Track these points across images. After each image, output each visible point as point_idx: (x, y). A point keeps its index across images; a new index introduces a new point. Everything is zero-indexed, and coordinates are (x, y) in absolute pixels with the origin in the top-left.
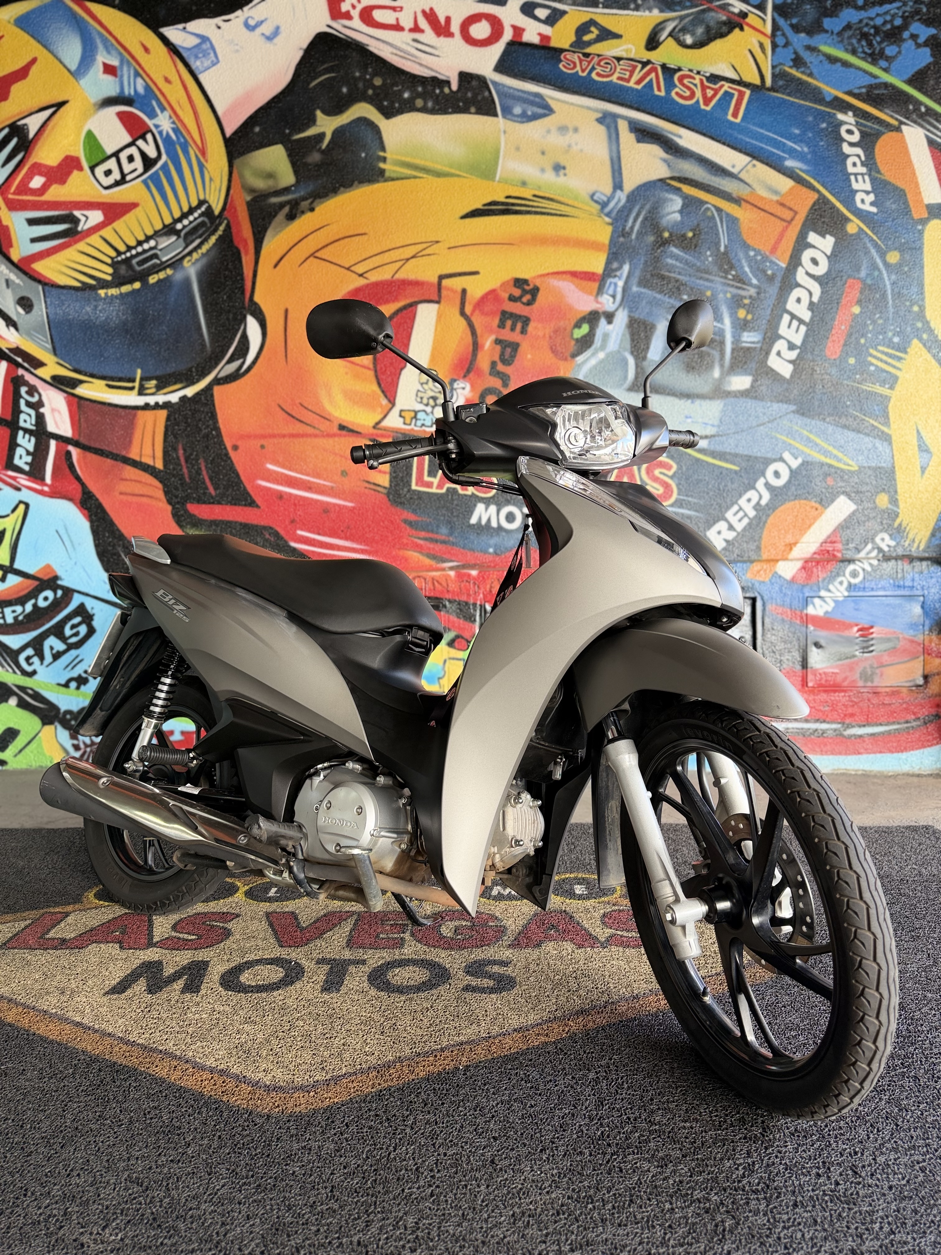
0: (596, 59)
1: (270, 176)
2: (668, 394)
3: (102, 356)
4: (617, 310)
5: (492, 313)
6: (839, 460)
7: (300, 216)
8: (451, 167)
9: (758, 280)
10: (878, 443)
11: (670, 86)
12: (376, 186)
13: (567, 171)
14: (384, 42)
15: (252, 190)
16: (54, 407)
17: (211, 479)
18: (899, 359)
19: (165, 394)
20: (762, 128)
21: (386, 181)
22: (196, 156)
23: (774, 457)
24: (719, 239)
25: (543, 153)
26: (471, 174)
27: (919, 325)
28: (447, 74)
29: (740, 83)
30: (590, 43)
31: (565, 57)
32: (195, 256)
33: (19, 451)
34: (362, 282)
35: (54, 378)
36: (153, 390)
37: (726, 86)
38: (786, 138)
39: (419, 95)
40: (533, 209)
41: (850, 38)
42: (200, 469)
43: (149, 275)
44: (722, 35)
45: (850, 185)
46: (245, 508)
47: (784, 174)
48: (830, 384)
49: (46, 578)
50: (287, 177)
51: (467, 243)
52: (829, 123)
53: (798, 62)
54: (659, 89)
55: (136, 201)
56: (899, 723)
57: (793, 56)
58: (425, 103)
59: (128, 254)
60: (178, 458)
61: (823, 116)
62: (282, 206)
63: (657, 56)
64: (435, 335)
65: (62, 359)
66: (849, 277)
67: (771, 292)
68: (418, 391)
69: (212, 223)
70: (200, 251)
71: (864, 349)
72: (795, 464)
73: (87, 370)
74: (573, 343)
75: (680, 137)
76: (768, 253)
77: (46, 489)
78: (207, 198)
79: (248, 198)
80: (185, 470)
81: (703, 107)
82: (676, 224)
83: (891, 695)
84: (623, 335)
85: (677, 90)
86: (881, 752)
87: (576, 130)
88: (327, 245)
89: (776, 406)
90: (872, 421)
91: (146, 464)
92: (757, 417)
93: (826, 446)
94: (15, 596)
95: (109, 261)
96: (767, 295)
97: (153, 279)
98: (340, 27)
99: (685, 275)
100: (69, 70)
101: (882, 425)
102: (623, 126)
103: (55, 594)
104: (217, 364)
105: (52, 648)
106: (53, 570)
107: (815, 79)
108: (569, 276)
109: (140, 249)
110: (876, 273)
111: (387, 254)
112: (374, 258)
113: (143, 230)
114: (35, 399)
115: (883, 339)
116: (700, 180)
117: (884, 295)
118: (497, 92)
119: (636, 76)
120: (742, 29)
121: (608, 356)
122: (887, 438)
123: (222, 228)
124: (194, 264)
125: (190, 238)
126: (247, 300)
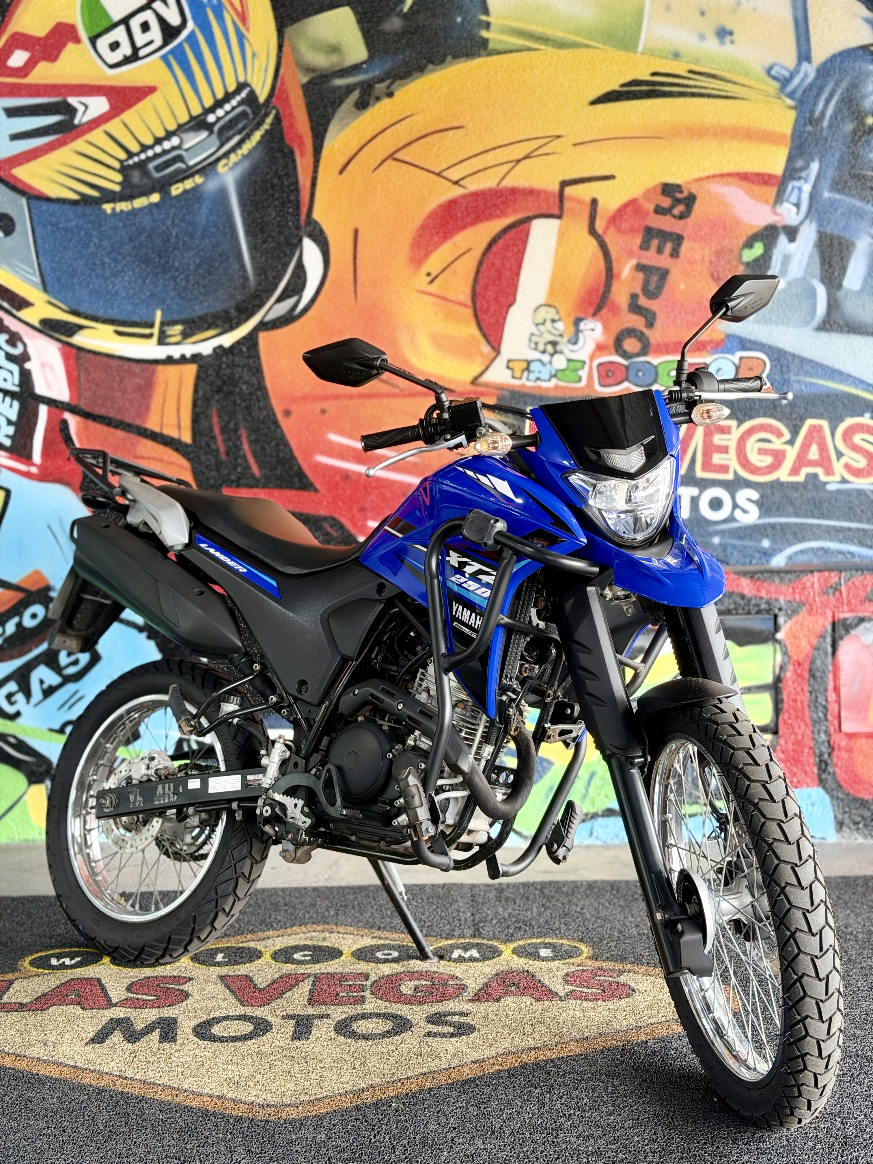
1: (334, 49)
3: (108, 292)
4: (802, 223)
5: (632, 230)
7: (374, 104)
8: (578, 33)
12: (477, 62)
13: (735, 37)
15: (309, 69)
16: (44, 361)
17: (255, 455)
19: (194, 343)
21: (489, 54)
22: (234, 23)
25: (703, 14)
26: (605, 44)
32: (233, 158)
34: (457, 192)
35: (45, 322)
36: (178, 338)
40: (689, 90)
42: (240, 441)
43: (171, 185)
46: (299, 493)
49: (34, 588)
50: (357, 51)
51: (598, 137)
55: (152, 84)
59: (143, 156)
60: (211, 428)
62: (349, 89)
64: (556, 260)
65: (55, 296)
68: (532, 334)
69: (255, 113)
70: (240, 152)
73: (89, 312)
77: (34, 470)
78: (249, 81)
79: (305, 80)
80: (221, 444)
84: (811, 257)
88: (410, 144)
91: (168, 437)
95: (117, 165)
97: (176, 190)
103: (47, 609)
104: (263, 303)
105: (42, 682)
106: (43, 578)
108: (736, 179)
109: (158, 149)
111: (491, 154)
112: (474, 160)
113: (162, 123)
114: (17, 351)
121: (789, 284)
123: (269, 120)
124: (231, 169)
125: (227, 134)
126: (303, 217)
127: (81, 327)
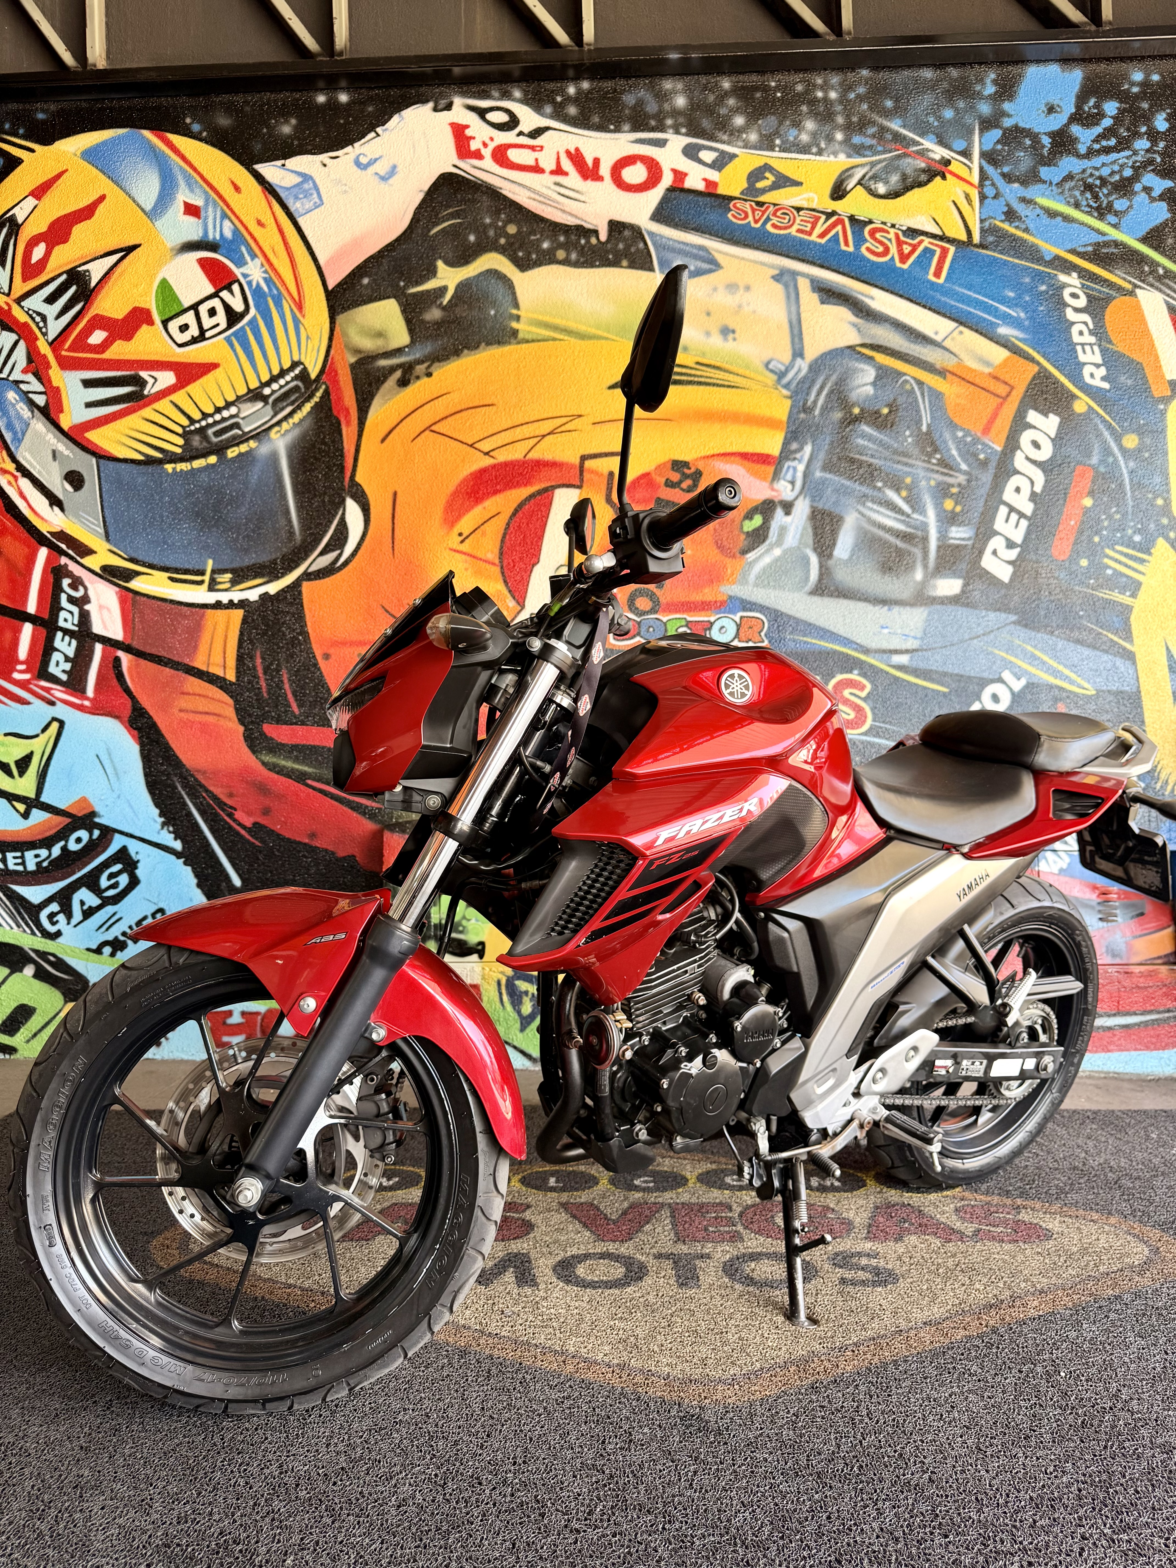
0: (772, 209)
1: (380, 334)
2: (860, 599)
3: (165, 543)
4: (796, 498)
5: (645, 500)
6: (1072, 682)
8: (598, 327)
9: (969, 465)
10: (1119, 662)
11: (859, 240)
12: (506, 349)
13: (737, 335)
14: (520, 185)
15: (357, 351)
16: (102, 602)
17: (295, 694)
18: (1142, 561)
19: (242, 590)
20: (969, 290)
21: (519, 343)
22: (292, 310)
23: (991, 677)
24: (921, 417)
25: (708, 314)
27: (1165, 521)
28: (595, 222)
29: (942, 238)
30: (764, 191)
31: (734, 206)
32: (285, 426)
33: (56, 657)
34: (487, 462)
35: (105, 568)
36: (227, 585)
37: (927, 242)
38: (999, 302)
39: (560, 246)
40: (696, 379)
41: (1070, 190)
42: (282, 681)
43: (228, 448)
44: (921, 185)
45: (1077, 357)
47: (997, 343)
48: (1058, 590)
50: (400, 336)
51: (615, 417)
52: (1050, 286)
53: (1011, 215)
54: (847, 244)
55: (215, 361)
56: (1159, 1013)
57: (1006, 209)
58: (568, 254)
59: (204, 423)
60: (254, 668)
61: (1040, 277)
62: (392, 369)
63: (844, 207)
65: (115, 546)
66: (1079, 463)
67: (984, 479)
69: (307, 388)
70: (291, 421)
71: (1099, 548)
72: (1018, 685)
73: (147, 560)
74: (743, 537)
75: (872, 298)
76: (979, 434)
77: (87, 703)
78: (303, 360)
79: (353, 360)
80: (263, 684)
81: (898, 264)
82: (868, 398)
83: (1146, 976)
84: (805, 528)
85: (868, 245)
86: (1136, 1049)
87: (748, 288)
88: (446, 417)
89: (992, 615)
90: (1110, 635)
91: (214, 675)
92: (970, 628)
93: (1055, 665)
94: (40, 837)
95: (180, 430)
96: (980, 483)
97: (232, 453)
98: (469, 168)
99: (880, 458)
100: (143, 210)
101: (1124, 640)
102: (804, 285)
103: (91, 834)
104: (307, 556)
106: (90, 805)
107: (1032, 235)
108: (737, 459)
109: (218, 417)
110: (1111, 460)
111: (519, 429)
112: (501, 435)
113: (223, 395)
114: (79, 594)
115: (1122, 537)
116: (897, 348)
117: (1121, 485)
118: (654, 244)
119: (819, 230)
120: (944, 178)
121: (785, 553)
122: (1130, 657)
123: (319, 394)
124: (283, 435)
125: (280, 405)
126: (347, 479)
127: (138, 574)
